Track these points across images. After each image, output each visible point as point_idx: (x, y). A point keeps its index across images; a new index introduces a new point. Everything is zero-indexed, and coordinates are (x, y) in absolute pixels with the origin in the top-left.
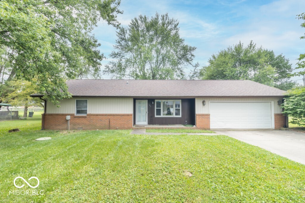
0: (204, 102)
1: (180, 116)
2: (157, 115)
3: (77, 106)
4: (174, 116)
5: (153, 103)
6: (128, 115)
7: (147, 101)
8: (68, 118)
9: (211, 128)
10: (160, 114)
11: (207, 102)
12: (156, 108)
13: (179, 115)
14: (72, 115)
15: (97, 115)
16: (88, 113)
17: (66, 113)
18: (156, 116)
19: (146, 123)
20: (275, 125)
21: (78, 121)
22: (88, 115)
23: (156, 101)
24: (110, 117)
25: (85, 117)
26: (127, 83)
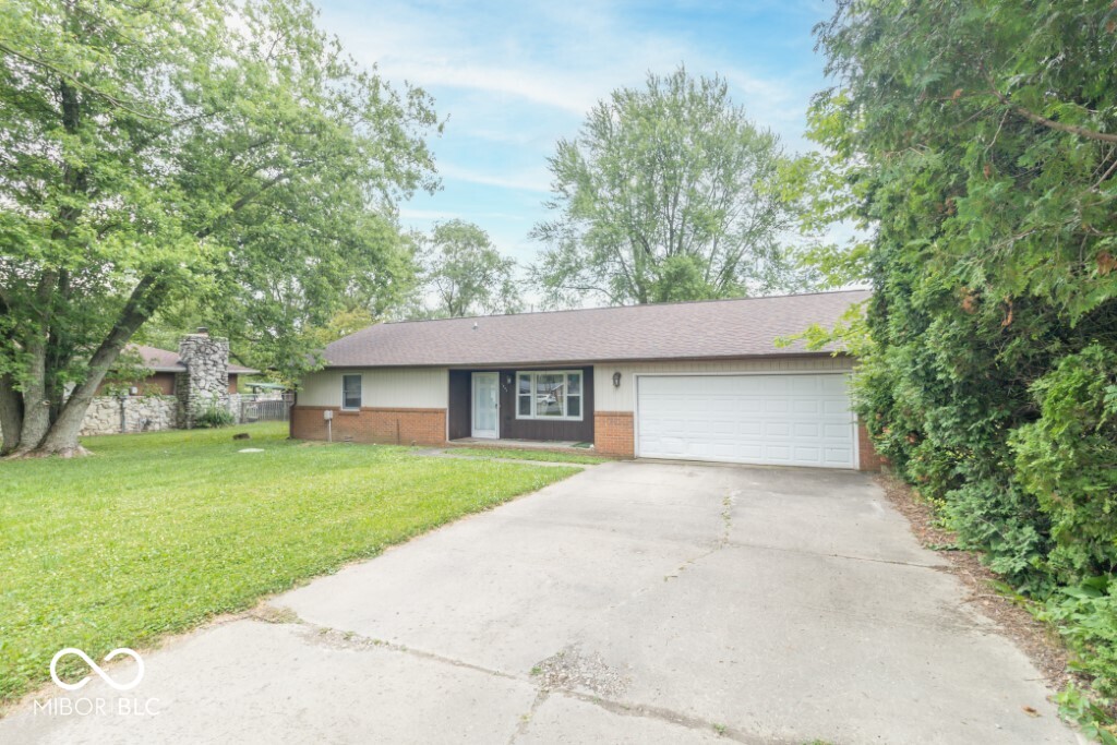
0: (618, 376)
1: (580, 418)
2: (522, 413)
3: (345, 388)
4: (565, 417)
5: (509, 381)
6: (436, 412)
7: (496, 376)
8: (328, 415)
10: (529, 413)
11: (628, 378)
12: (518, 395)
13: (578, 414)
14: (335, 409)
15: (377, 410)
16: (363, 404)
17: (323, 405)
18: (519, 417)
19: (495, 434)
20: (861, 456)
21: (345, 422)
22: (362, 410)
23: (518, 373)
24: (400, 415)
25: (356, 415)
26: (475, 328)
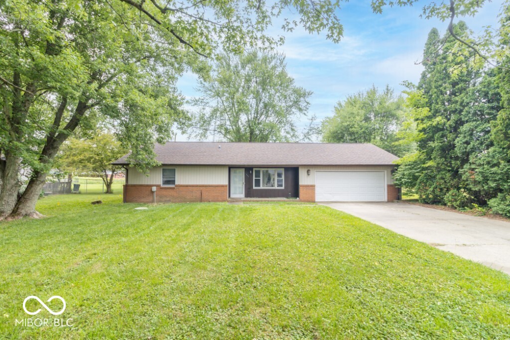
0: (308, 171)
1: (283, 188)
2: (256, 186)
3: (163, 175)
4: (276, 187)
5: (251, 172)
6: (223, 186)
7: (244, 170)
8: (154, 189)
9: (316, 200)
10: (259, 186)
11: (312, 171)
12: (254, 178)
13: (282, 186)
14: (158, 186)
15: (187, 186)
16: (177, 183)
17: (152, 183)
18: (254, 188)
19: (242, 196)
20: (388, 197)
21: (164, 192)
22: (176, 186)
23: (254, 169)
24: (201, 188)
25: (173, 188)
26: (219, 148)
